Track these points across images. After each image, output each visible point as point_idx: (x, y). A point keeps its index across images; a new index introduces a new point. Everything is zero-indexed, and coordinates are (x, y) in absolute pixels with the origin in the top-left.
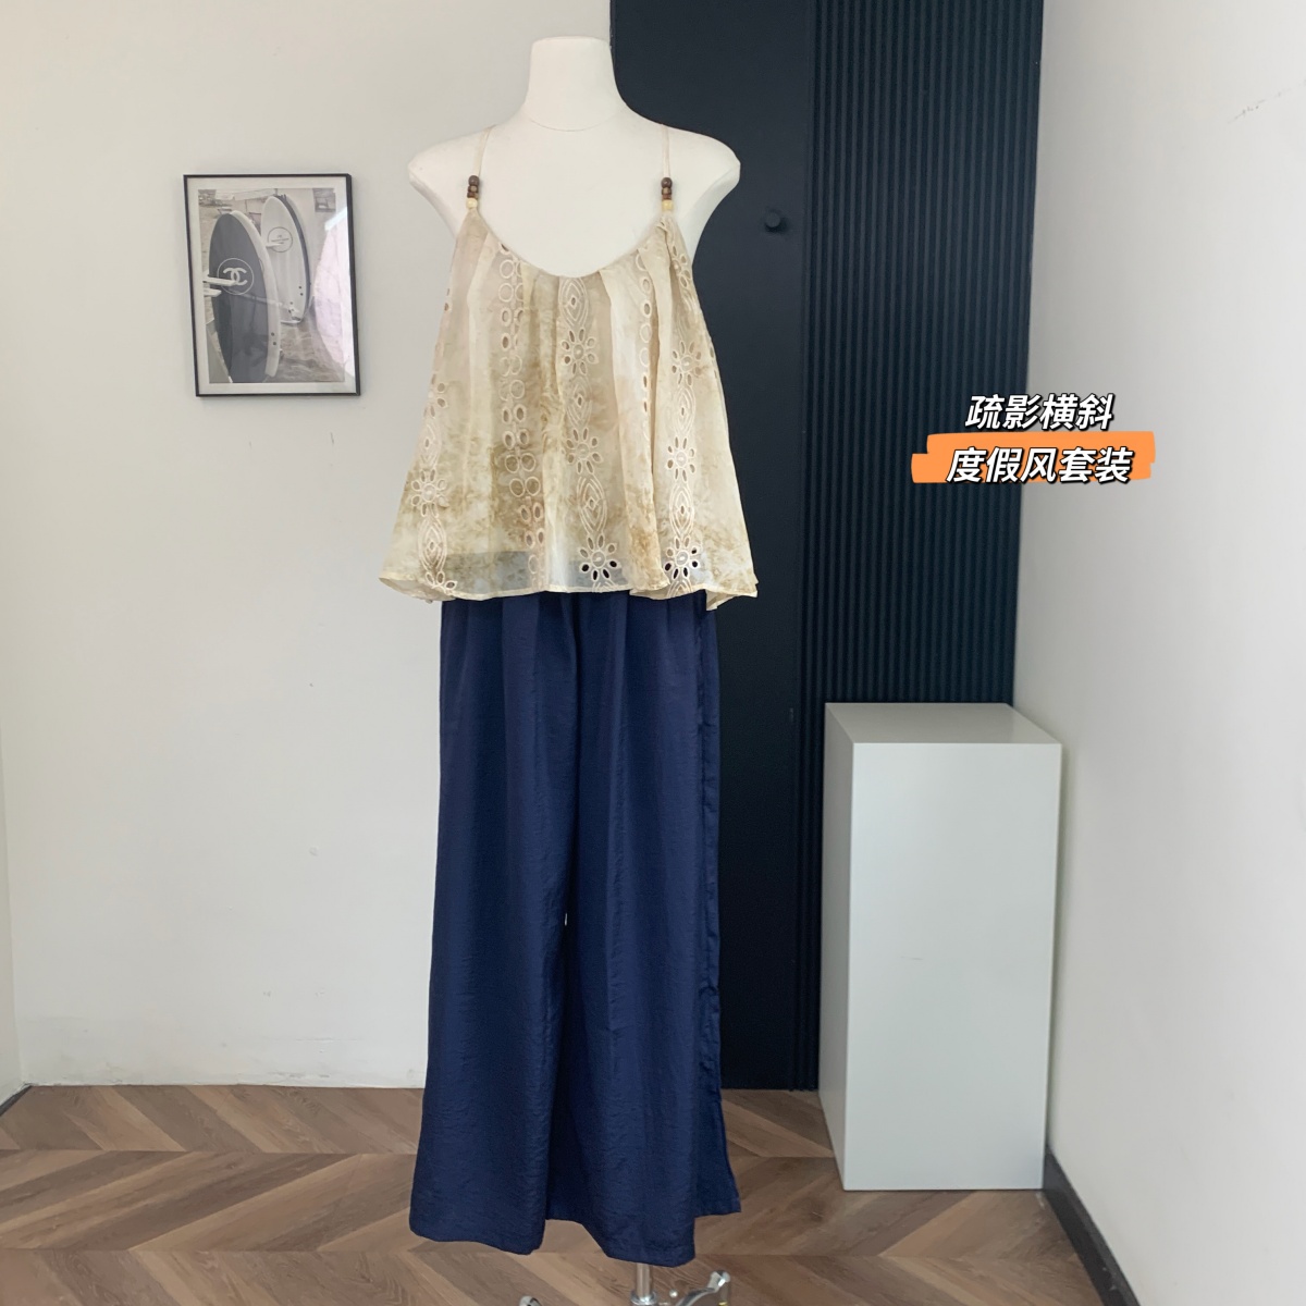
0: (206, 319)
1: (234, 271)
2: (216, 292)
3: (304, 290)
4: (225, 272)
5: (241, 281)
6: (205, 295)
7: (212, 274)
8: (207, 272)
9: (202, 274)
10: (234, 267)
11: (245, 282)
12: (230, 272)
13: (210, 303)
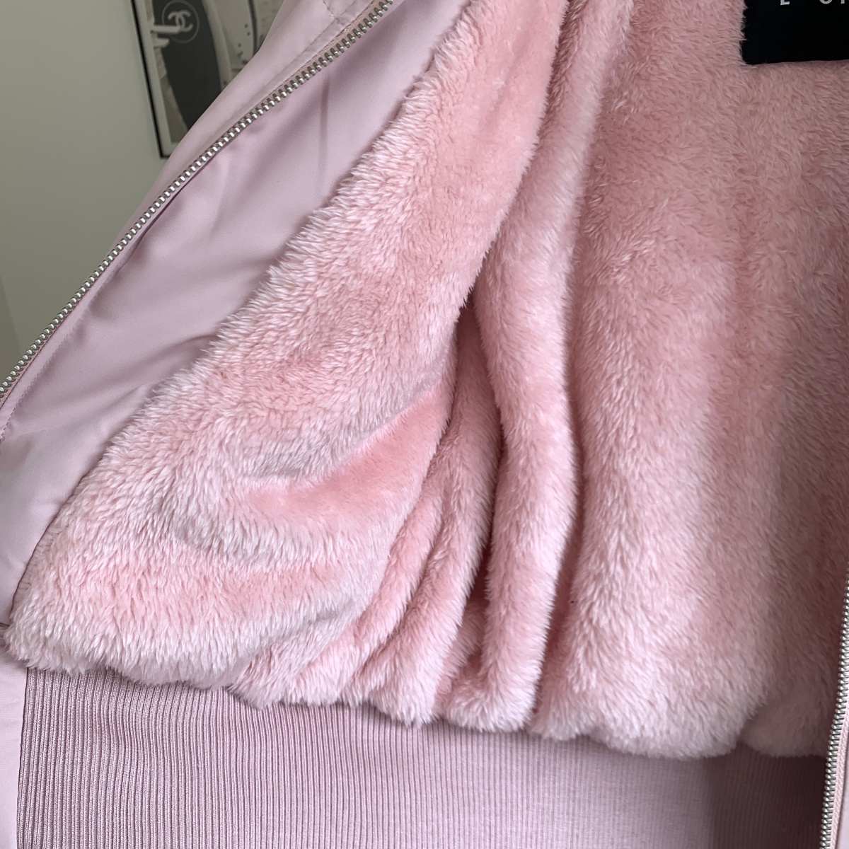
0: (159, 73)
1: (179, 15)
2: (164, 42)
3: (250, 29)
4: (170, 17)
5: (187, 26)
6: (154, 45)
7: (158, 22)
8: (153, 20)
9: (148, 23)
10: (178, 10)
11: (191, 27)
12: (174, 18)
13: (160, 56)
